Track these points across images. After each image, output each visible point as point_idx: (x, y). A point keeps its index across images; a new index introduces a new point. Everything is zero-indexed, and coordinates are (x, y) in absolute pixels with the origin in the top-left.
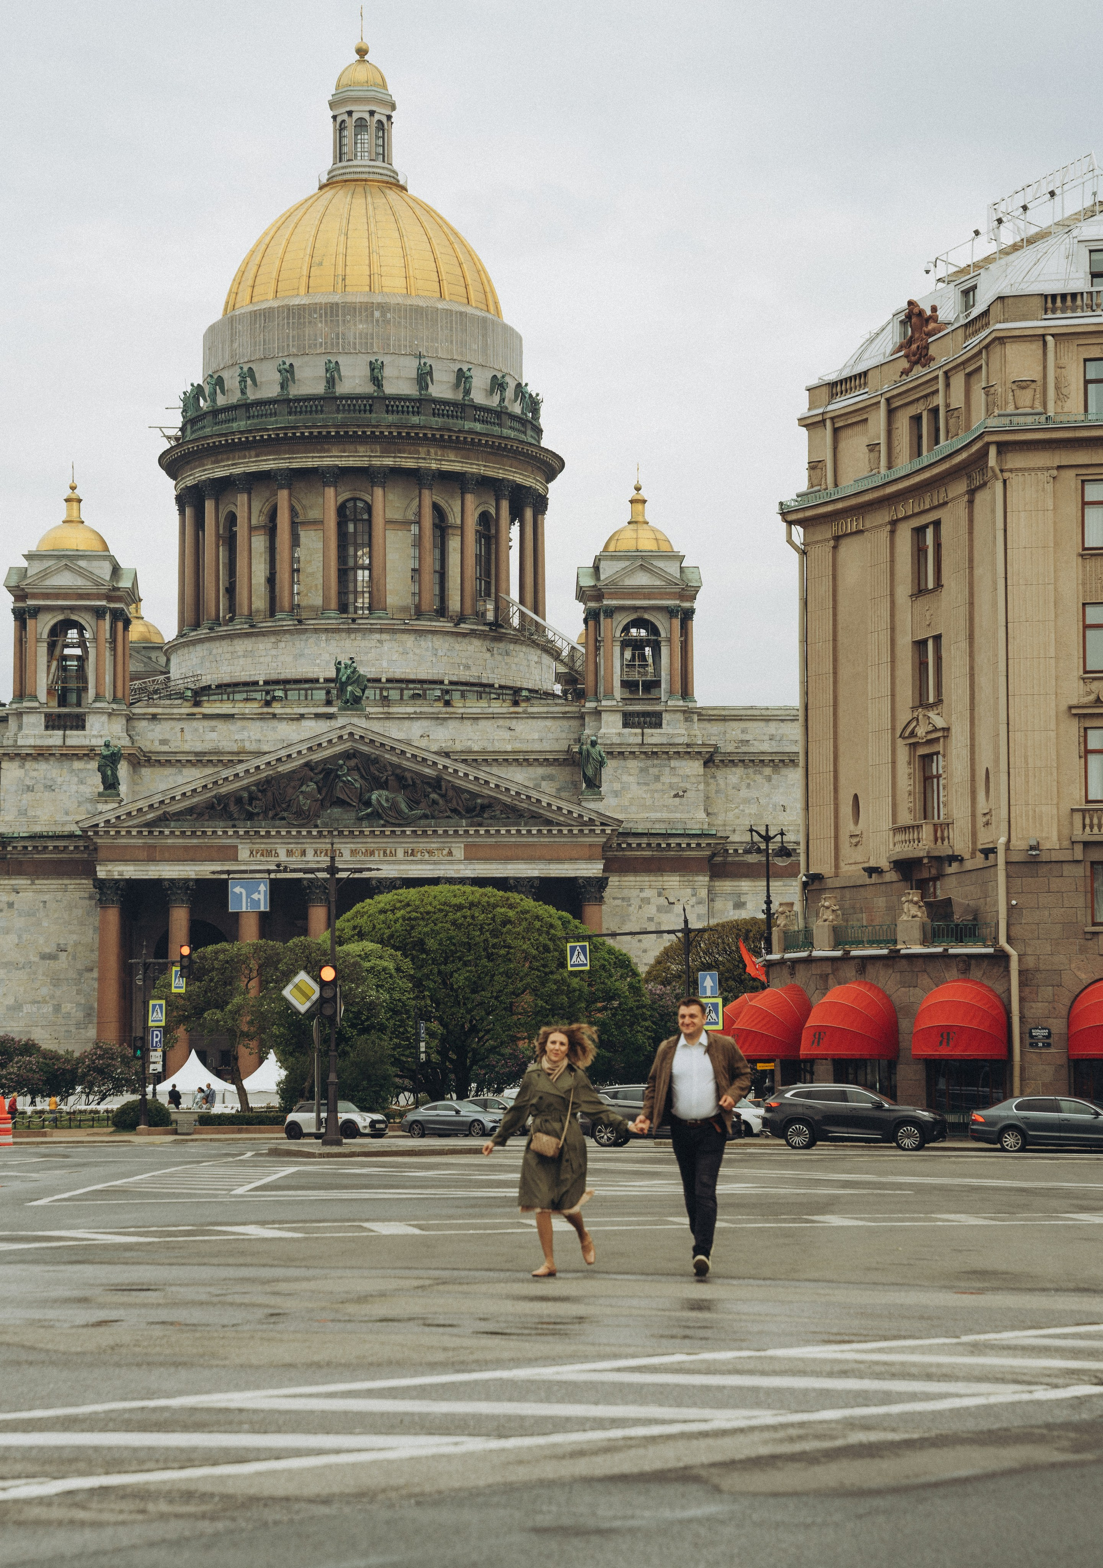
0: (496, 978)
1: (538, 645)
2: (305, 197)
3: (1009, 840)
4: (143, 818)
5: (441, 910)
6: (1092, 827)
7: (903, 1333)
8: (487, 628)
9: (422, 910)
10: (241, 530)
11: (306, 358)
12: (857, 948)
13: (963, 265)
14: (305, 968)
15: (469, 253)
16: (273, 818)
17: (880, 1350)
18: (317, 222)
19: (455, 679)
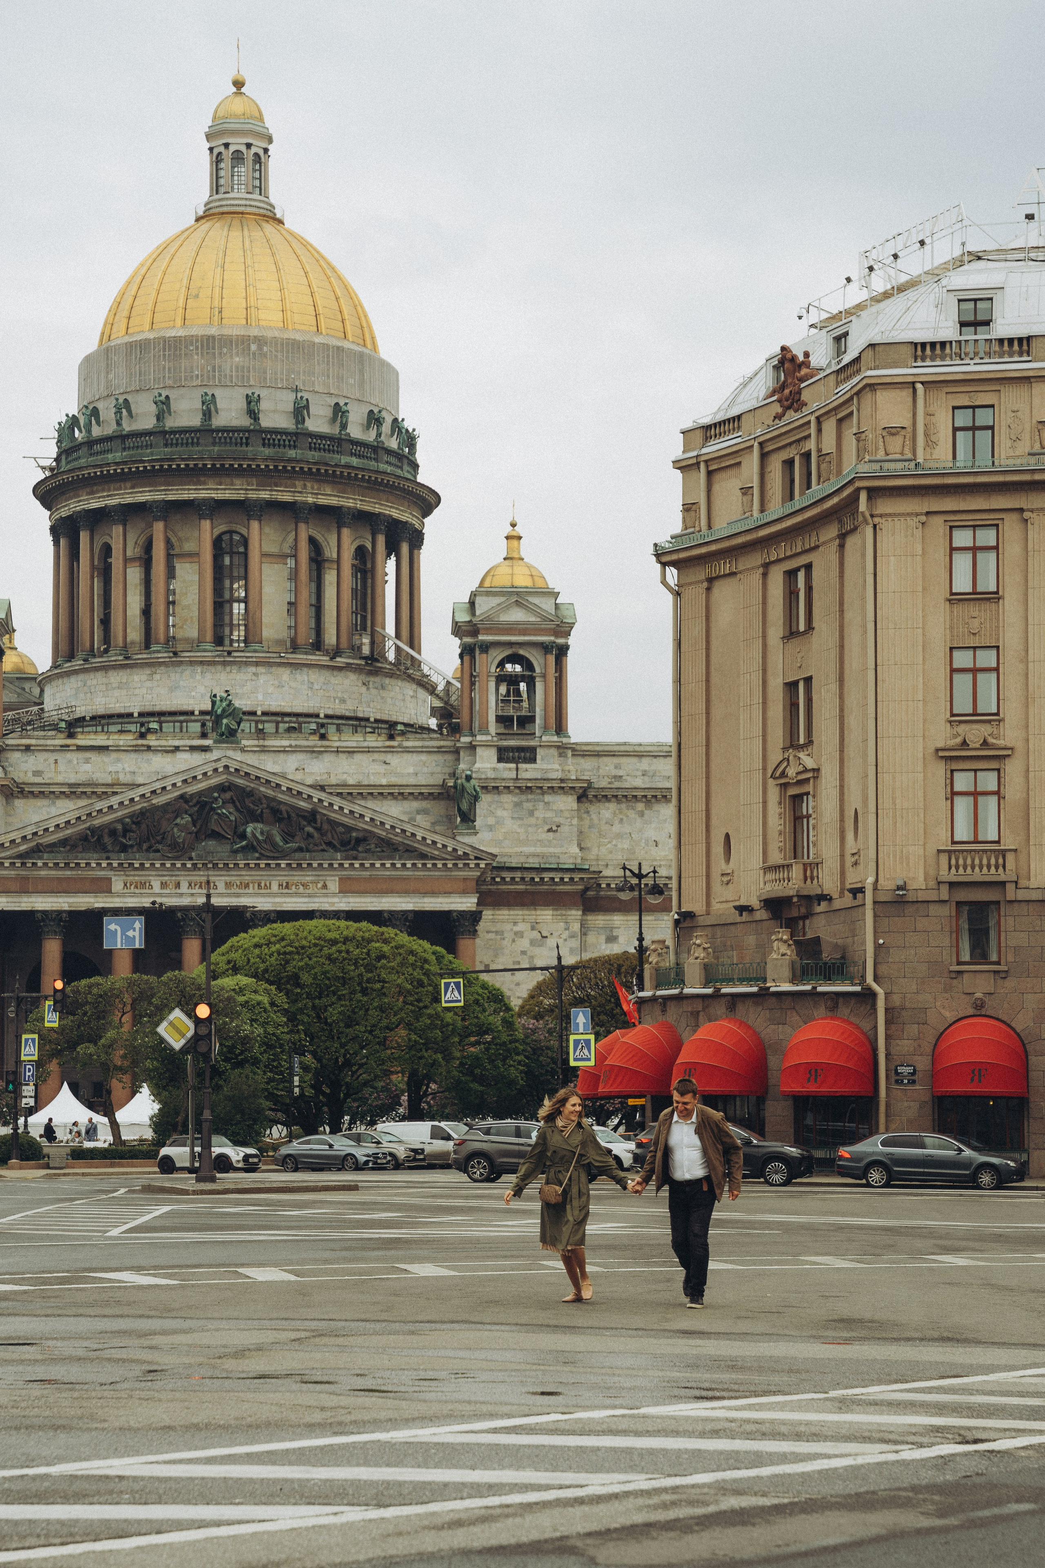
0: (370, 1012)
1: (413, 679)
2: (182, 228)
3: (877, 880)
4: (16, 850)
5: (315, 945)
6: (957, 868)
7: (773, 1388)
8: (363, 662)
9: (297, 944)
10: (116, 561)
11: (183, 391)
12: (727, 986)
13: (835, 312)
14: (179, 1005)
15: (346, 287)
16: (147, 850)
17: (750, 1407)
18: (193, 255)
19: (330, 712)
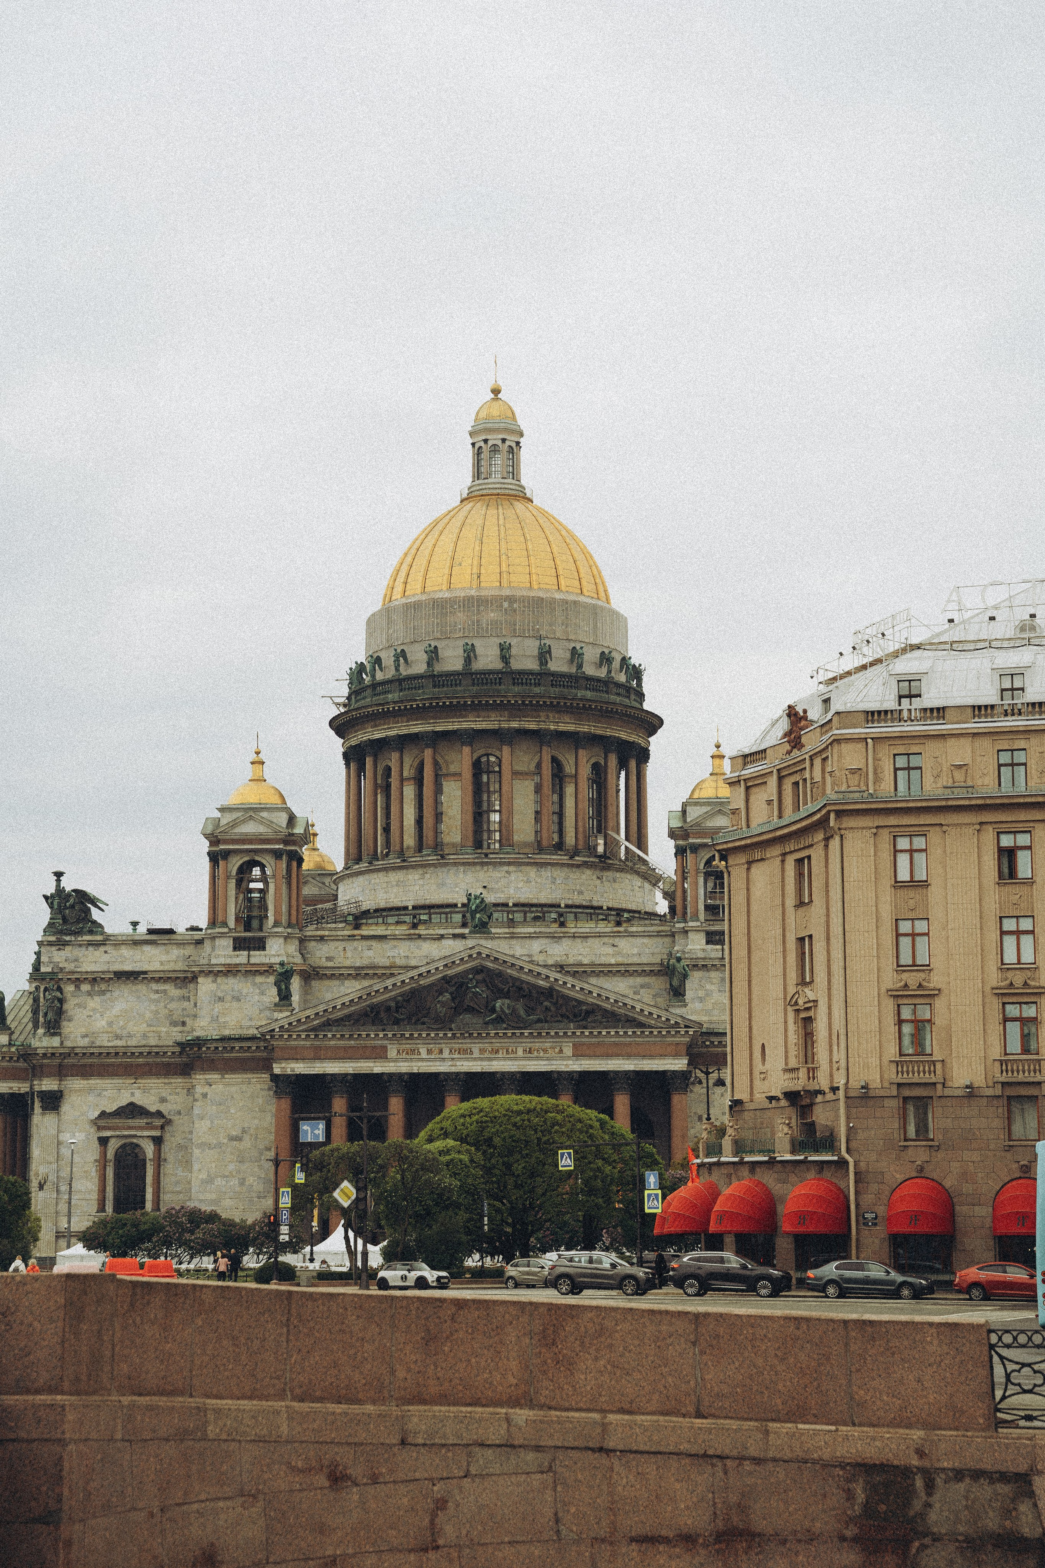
1: (640, 873)
2: (449, 508)
3: (847, 1082)
4: (311, 1024)
6: (902, 1073)
8: (597, 860)
10: (395, 780)
11: (448, 642)
12: (749, 1156)
13: (829, 677)
16: (415, 1023)
18: (457, 531)
19: (570, 902)
